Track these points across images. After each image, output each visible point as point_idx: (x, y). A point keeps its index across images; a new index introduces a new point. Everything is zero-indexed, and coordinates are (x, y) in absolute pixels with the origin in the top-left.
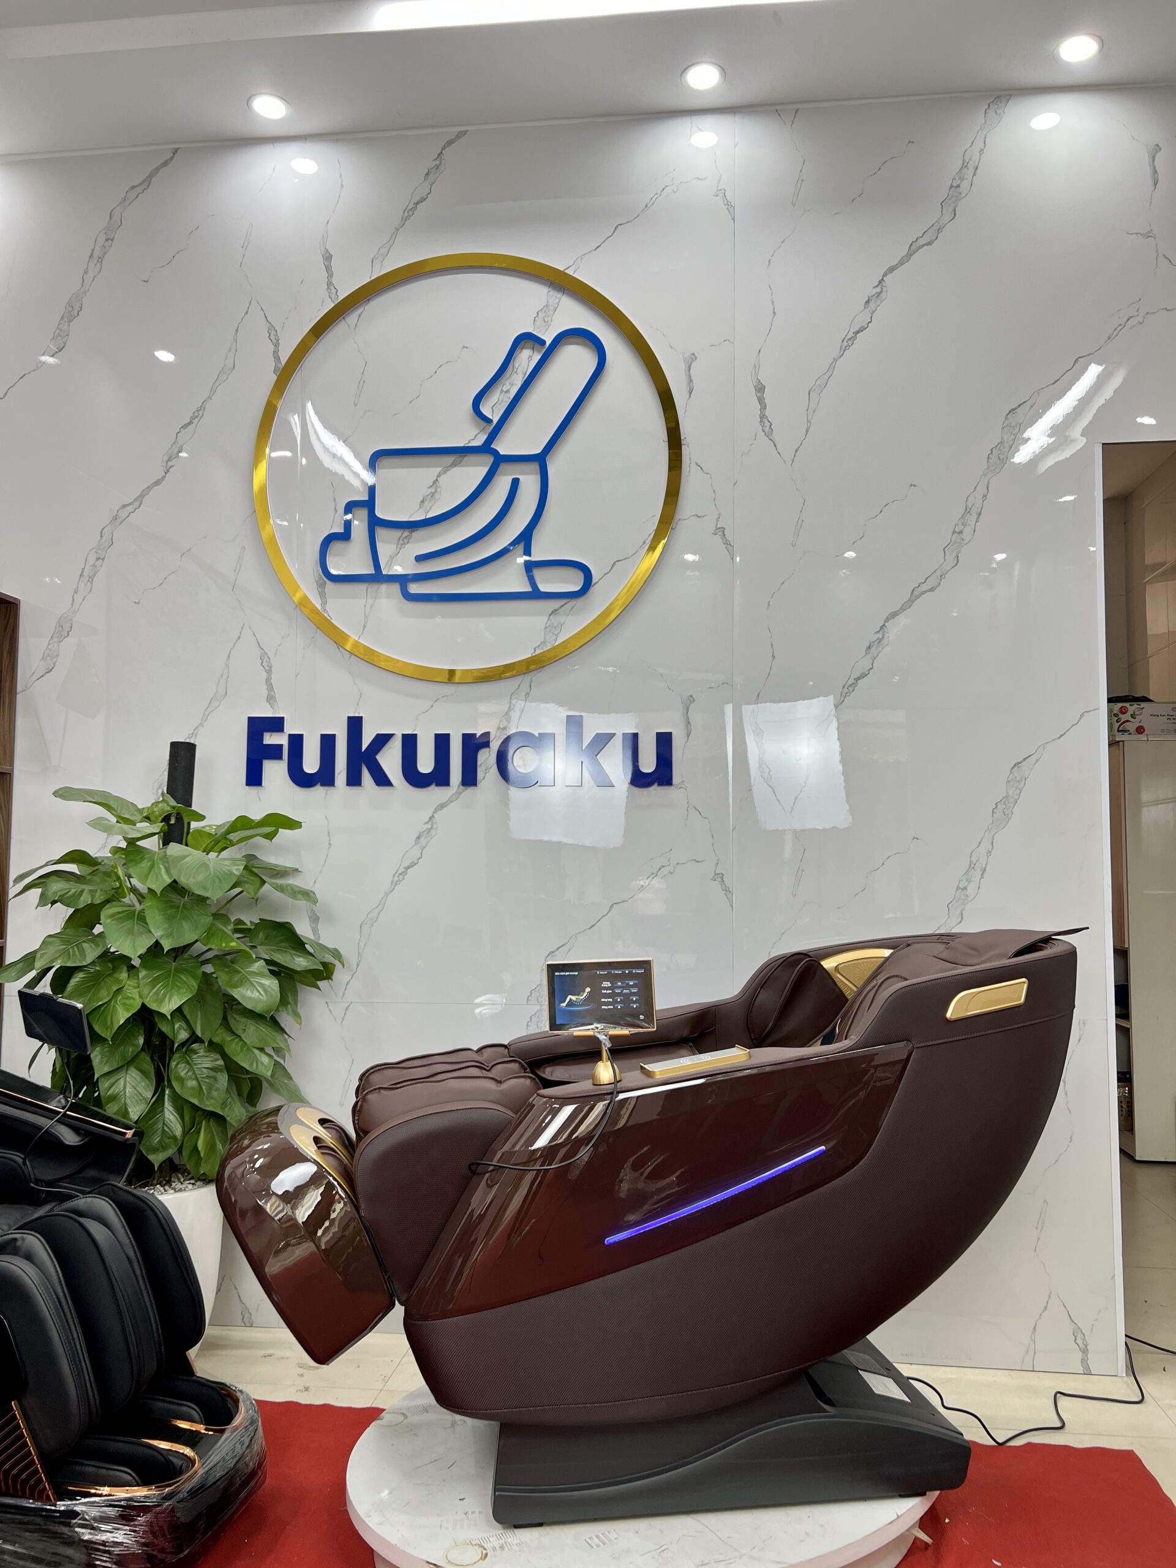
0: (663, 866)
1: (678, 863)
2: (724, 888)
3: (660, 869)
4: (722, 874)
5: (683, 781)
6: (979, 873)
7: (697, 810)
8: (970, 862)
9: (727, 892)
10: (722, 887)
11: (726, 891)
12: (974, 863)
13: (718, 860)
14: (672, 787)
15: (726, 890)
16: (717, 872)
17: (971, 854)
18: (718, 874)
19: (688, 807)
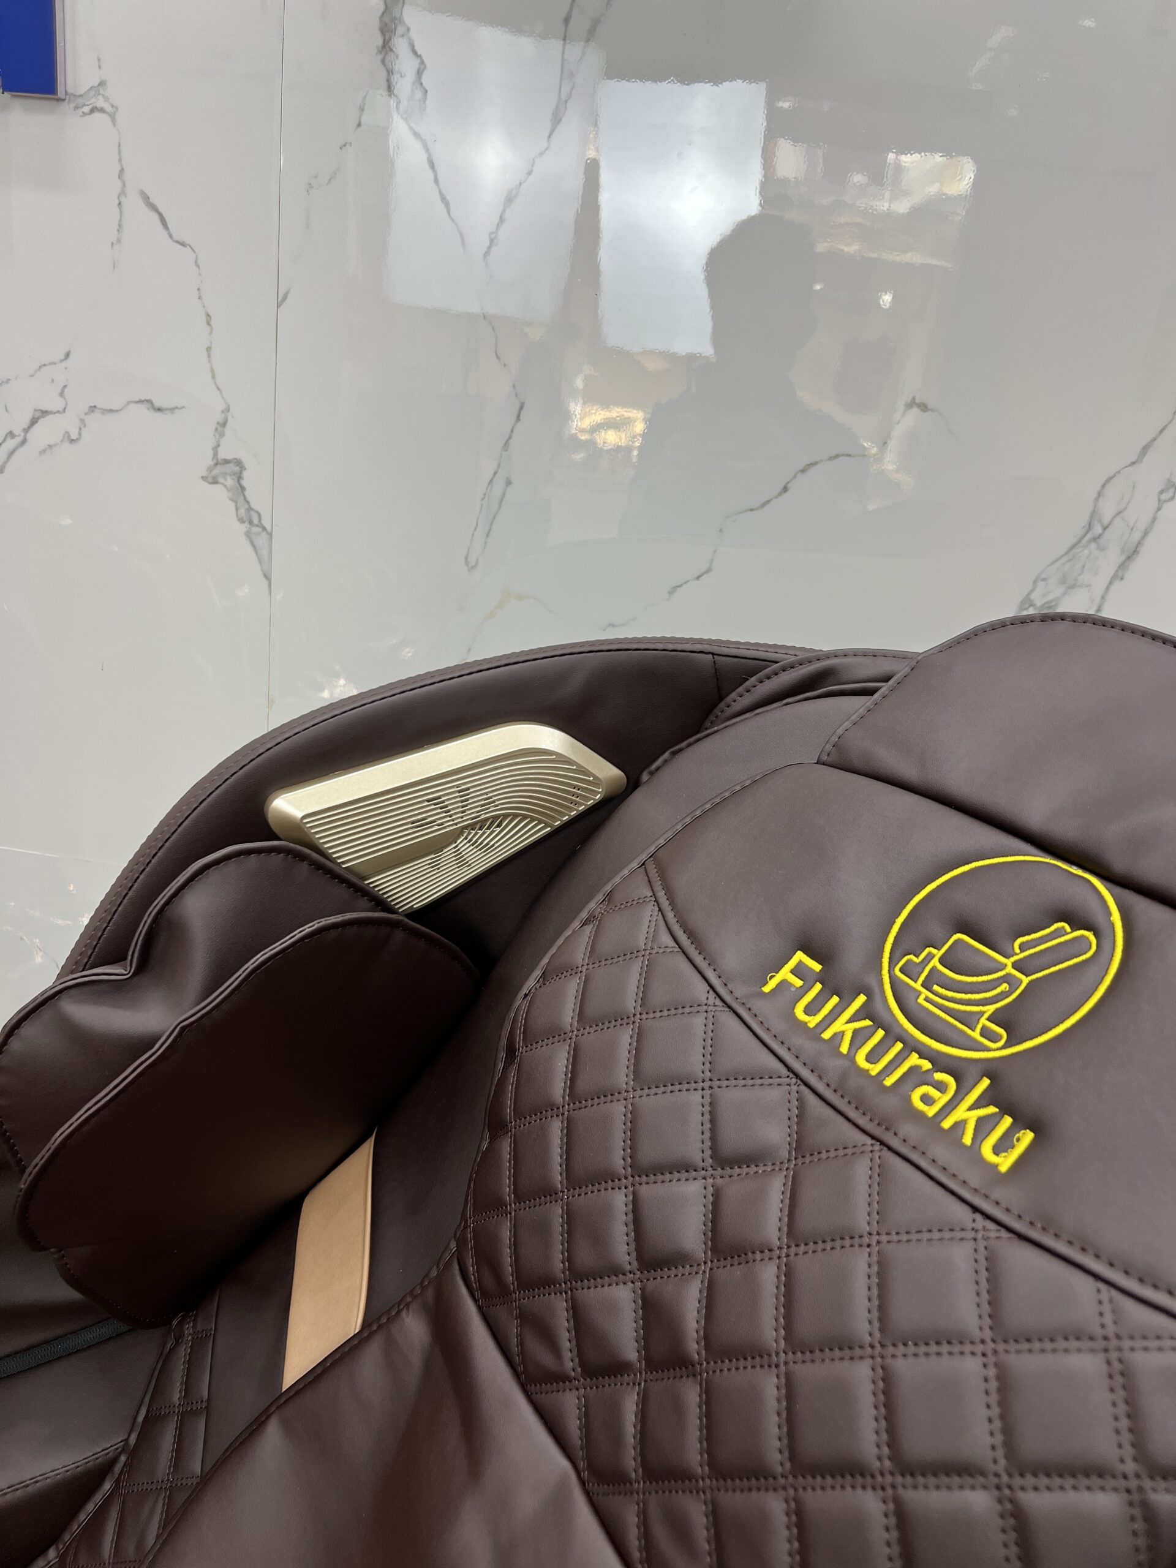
0: (45, 413)
1: (93, 408)
2: (242, 511)
3: (34, 422)
4: (239, 463)
5: (102, 84)
6: (1112, 558)
7: (153, 208)
8: (1094, 513)
9: (255, 530)
10: (237, 509)
11: (251, 522)
12: (1106, 522)
13: (228, 409)
14: (66, 107)
15: (250, 518)
16: (223, 454)
17: (1103, 486)
18: (226, 462)
19: (123, 193)
